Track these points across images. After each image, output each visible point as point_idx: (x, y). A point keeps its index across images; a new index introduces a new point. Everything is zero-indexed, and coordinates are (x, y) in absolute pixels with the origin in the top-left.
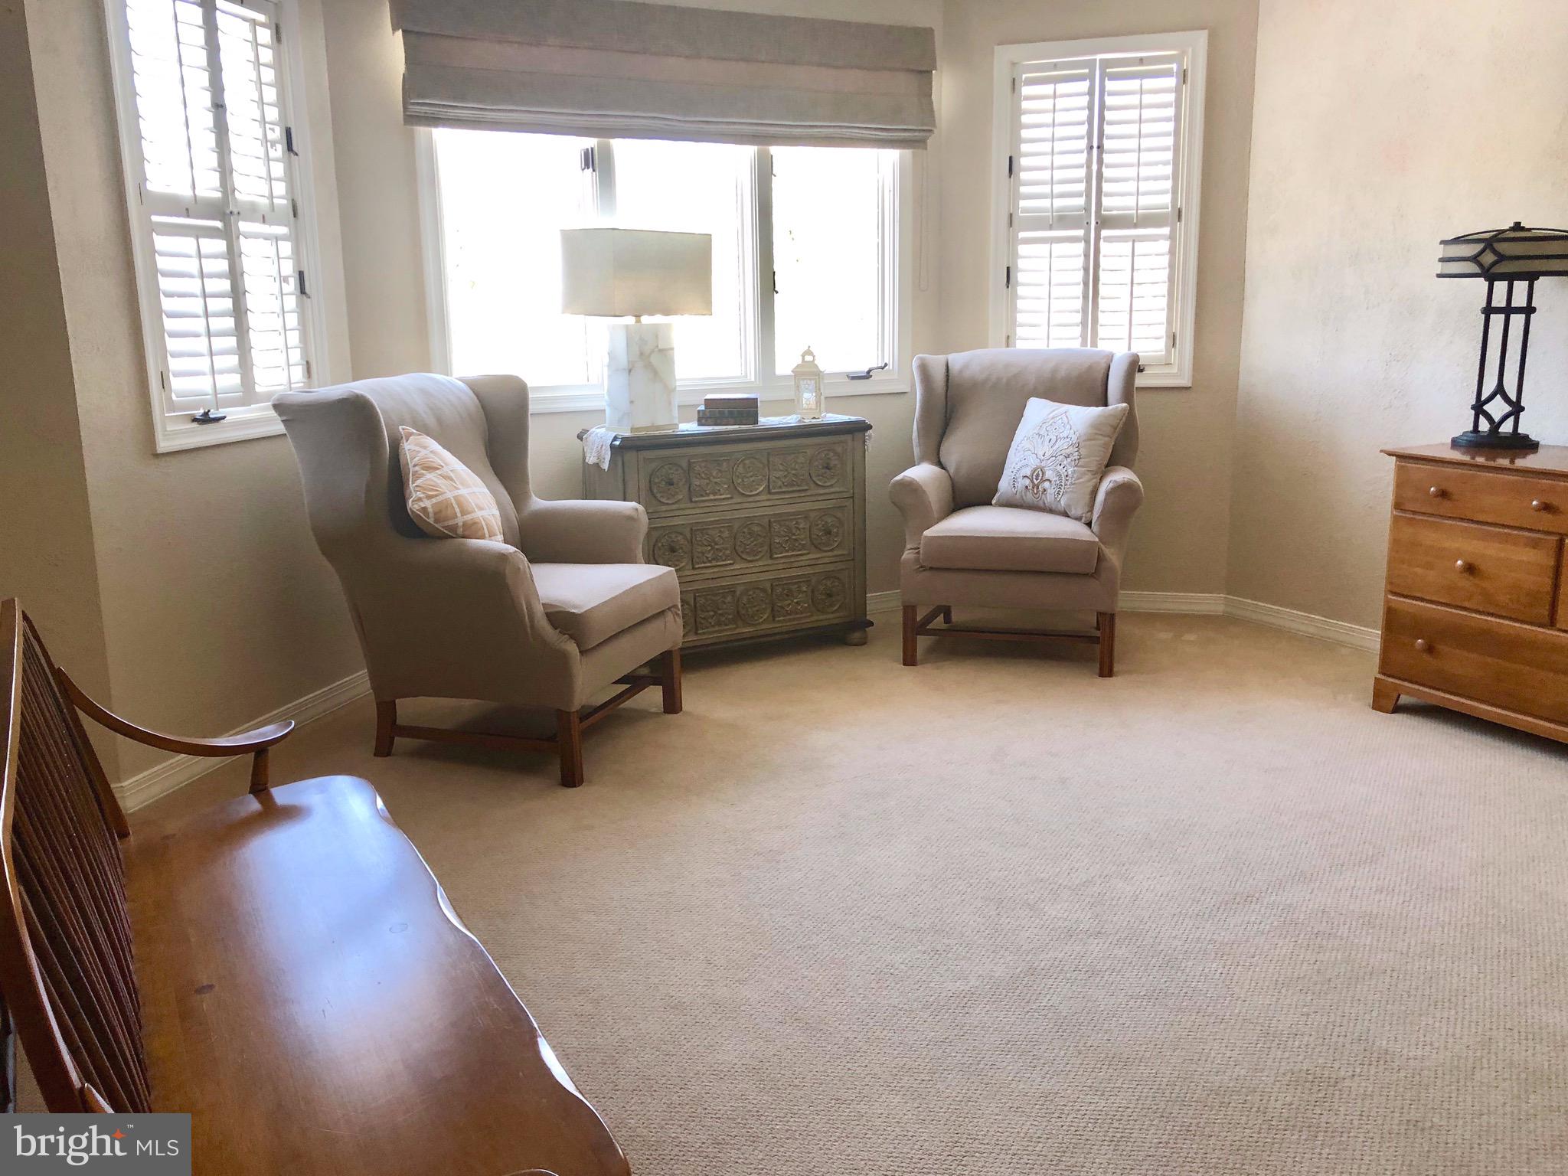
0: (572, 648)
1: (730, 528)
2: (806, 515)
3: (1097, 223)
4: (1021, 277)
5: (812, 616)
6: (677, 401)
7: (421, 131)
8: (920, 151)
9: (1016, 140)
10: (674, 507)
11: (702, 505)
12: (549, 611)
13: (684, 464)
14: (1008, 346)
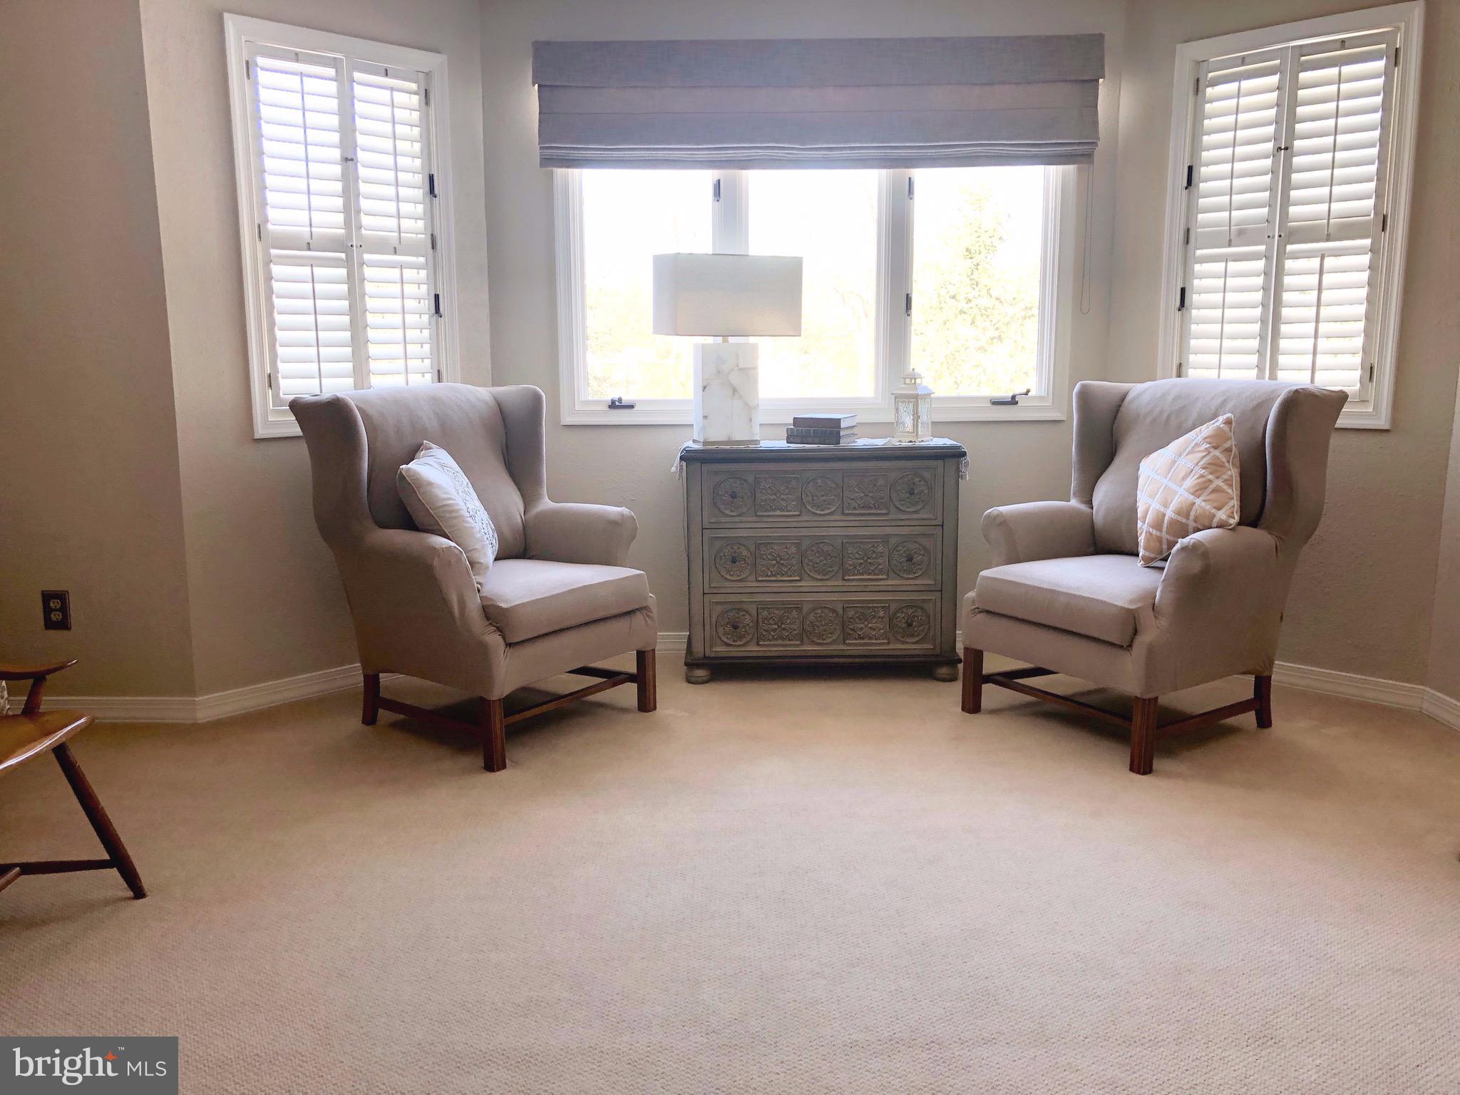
0: (494, 639)
1: (798, 545)
2: (885, 539)
3: (1280, 236)
4: (1194, 298)
5: (888, 643)
6: (761, 418)
7: (559, 172)
8: (1085, 166)
9: (1196, 146)
10: (737, 519)
11: (765, 519)
12: (485, 603)
13: (751, 479)
14: (1179, 375)
